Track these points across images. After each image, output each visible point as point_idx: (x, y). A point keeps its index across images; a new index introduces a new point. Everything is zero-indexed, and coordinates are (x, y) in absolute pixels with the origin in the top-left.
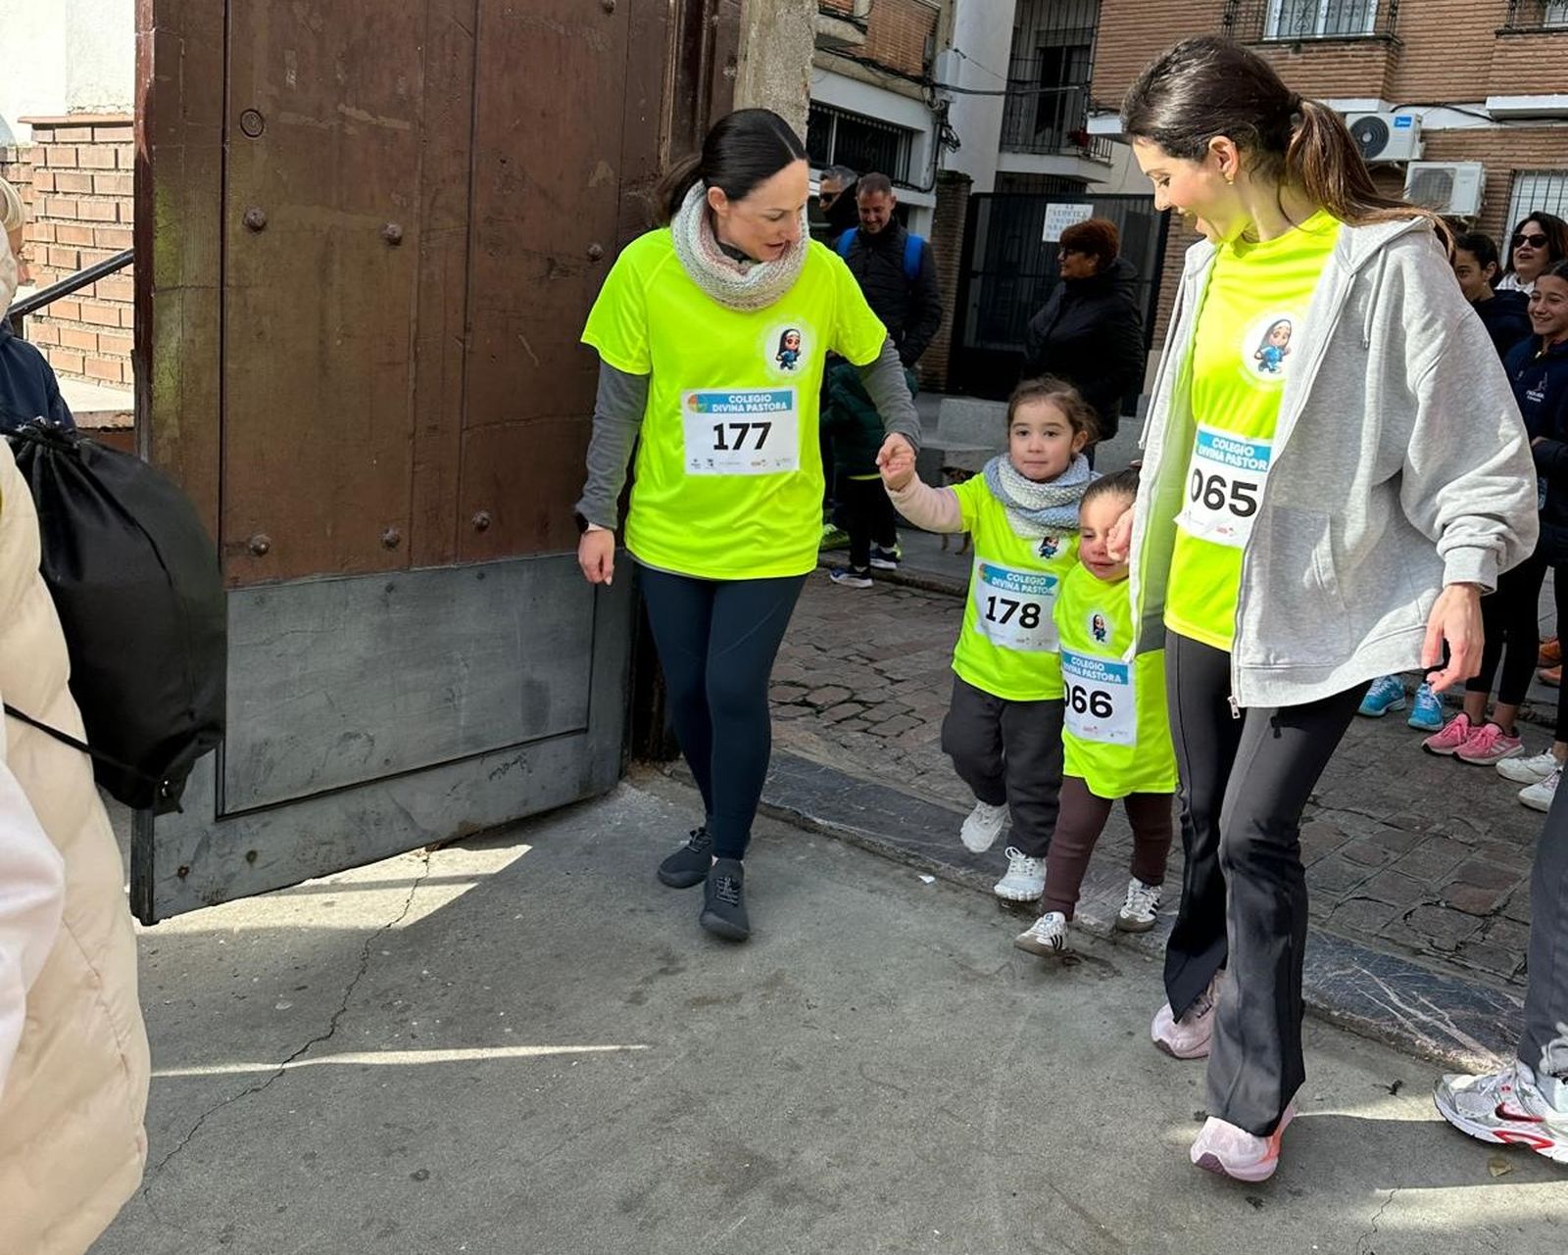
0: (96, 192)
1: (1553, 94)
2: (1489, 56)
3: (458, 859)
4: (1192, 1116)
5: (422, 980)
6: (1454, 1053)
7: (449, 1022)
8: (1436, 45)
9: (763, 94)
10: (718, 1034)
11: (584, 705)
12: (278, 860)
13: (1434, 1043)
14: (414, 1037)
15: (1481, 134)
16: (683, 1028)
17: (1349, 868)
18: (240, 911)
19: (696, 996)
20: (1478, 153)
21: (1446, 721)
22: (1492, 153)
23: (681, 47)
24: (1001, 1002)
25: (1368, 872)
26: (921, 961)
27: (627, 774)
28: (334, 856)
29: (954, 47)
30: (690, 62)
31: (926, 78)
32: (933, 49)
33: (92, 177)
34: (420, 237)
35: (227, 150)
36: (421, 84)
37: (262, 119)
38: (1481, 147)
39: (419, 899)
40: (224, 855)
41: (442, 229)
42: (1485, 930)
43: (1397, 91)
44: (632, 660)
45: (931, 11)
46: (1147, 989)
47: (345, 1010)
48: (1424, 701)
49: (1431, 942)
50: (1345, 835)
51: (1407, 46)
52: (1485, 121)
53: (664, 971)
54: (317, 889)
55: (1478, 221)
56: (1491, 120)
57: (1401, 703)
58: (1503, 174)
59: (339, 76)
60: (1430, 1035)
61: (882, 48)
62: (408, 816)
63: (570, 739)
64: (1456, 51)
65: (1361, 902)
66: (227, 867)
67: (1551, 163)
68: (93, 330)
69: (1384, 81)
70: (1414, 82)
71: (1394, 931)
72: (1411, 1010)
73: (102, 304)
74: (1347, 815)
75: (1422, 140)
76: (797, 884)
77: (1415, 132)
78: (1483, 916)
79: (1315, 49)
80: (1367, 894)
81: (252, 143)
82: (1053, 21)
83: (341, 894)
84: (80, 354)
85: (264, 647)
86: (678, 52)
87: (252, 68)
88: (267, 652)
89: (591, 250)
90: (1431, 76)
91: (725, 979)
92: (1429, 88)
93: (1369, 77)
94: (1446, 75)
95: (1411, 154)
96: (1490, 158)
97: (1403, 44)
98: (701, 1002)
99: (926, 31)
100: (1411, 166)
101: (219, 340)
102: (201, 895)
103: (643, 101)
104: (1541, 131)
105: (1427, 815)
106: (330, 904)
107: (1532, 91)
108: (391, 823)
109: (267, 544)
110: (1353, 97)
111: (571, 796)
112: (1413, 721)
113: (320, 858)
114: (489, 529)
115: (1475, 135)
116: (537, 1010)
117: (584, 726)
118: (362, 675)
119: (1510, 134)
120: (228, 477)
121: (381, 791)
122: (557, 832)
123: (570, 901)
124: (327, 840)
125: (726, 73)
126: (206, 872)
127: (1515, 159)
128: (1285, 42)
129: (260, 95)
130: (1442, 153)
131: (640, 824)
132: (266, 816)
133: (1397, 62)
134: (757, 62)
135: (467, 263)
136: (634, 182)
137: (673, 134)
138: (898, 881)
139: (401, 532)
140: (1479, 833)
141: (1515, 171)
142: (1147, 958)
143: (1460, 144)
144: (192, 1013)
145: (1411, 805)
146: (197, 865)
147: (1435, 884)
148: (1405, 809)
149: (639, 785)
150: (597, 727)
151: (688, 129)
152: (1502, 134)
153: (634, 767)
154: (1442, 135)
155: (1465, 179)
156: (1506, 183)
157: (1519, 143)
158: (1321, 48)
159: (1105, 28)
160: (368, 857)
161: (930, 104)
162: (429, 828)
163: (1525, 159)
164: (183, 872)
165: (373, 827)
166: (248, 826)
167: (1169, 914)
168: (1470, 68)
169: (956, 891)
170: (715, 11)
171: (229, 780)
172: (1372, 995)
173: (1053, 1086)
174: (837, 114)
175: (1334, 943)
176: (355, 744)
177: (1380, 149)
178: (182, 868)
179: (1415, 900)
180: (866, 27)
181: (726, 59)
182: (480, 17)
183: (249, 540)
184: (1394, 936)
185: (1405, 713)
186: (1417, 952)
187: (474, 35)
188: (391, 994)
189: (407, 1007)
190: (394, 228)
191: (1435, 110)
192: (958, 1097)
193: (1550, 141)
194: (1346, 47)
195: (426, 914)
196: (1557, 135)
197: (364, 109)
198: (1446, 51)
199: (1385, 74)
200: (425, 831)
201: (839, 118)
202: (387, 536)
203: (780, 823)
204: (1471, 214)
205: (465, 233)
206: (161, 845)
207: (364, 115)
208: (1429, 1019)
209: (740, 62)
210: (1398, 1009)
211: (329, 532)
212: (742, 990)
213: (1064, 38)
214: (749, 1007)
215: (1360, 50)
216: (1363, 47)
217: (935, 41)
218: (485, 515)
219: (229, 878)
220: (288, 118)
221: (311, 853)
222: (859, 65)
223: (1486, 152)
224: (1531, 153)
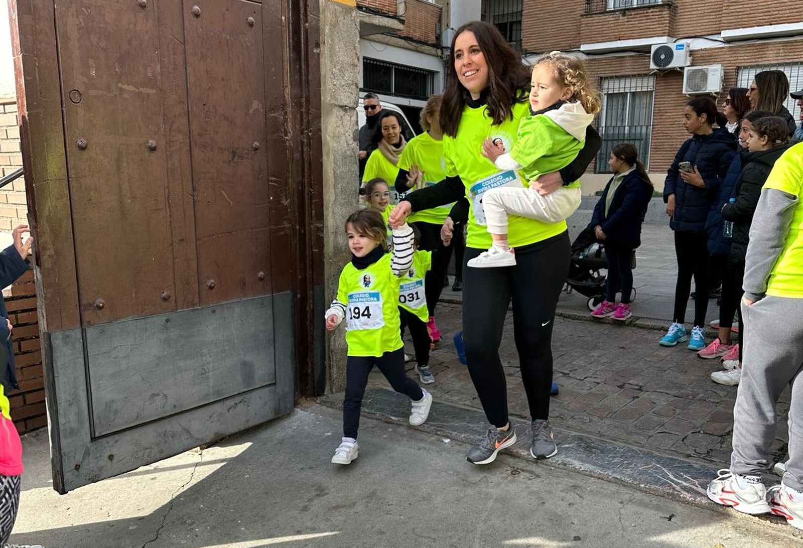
0: (9, 137)
1: (754, 26)
2: (720, 9)
3: (217, 452)
4: (572, 539)
5: (200, 510)
6: (699, 499)
7: (213, 528)
8: (693, 6)
9: (335, 61)
10: (345, 521)
11: (273, 372)
12: (124, 458)
13: (690, 495)
14: (197, 536)
15: (720, 50)
16: (327, 520)
17: (656, 418)
18: (110, 486)
19: (334, 505)
20: (719, 60)
21: (706, 345)
22: (727, 59)
23: (291, 40)
24: (481, 494)
25: (666, 420)
26: (442, 479)
27: (298, 404)
28: (152, 455)
29: (451, 27)
30: (296, 47)
31: (438, 45)
32: (441, 29)
33: (6, 130)
34: (165, 146)
35: (64, 111)
36: (159, 70)
37: (80, 95)
38: (721, 57)
39: (198, 472)
40: (97, 458)
41: (176, 141)
42: (722, 443)
43: (676, 32)
44: (295, 347)
45: (437, 9)
46: (552, 482)
47: (163, 527)
48: (695, 336)
49: (695, 451)
50: (654, 403)
51: (680, 8)
52: (720, 43)
53: (317, 495)
54: (147, 472)
55: (722, 94)
56: (724, 42)
57: (683, 339)
58: (732, 69)
59: (117, 70)
60: (688, 492)
61: (414, 31)
62: (188, 432)
63: (267, 389)
64: (703, 8)
65: (662, 434)
66: (99, 463)
67: (756, 62)
68: (14, 207)
69: (669, 27)
70: (685, 26)
71: (677, 446)
72: (680, 481)
73: (17, 193)
74: (656, 394)
75: (690, 55)
76: (383, 449)
77: (687, 52)
78: (721, 436)
79: (633, 13)
80: (664, 430)
81: (76, 106)
82: (501, 9)
83: (159, 474)
84: (9, 220)
85: (107, 355)
86: (289, 43)
87: (72, 69)
88: (109, 356)
89: (254, 145)
90: (692, 22)
91: (348, 496)
92: (691, 29)
93: (661, 26)
94: (700, 21)
95: (685, 64)
96: (725, 62)
97: (677, 7)
98: (336, 507)
99: (436, 20)
100: (686, 70)
101: (69, 205)
102: (87, 478)
103: (273, 69)
104: (749, 46)
105: (695, 390)
106: (155, 478)
107: (744, 26)
108: (180, 436)
109: (103, 304)
110: (654, 37)
111: (271, 416)
112: (690, 346)
113: (146, 455)
114: (215, 287)
115: (717, 51)
116: (257, 518)
117: (273, 382)
118: (158, 365)
119: (734, 49)
120: (80, 272)
121: (174, 420)
122: (265, 435)
123: (272, 467)
124: (148, 447)
125: (315, 51)
126: (90, 466)
127: (738, 61)
128: (618, 11)
129: (78, 81)
130: (701, 61)
131: (306, 427)
132: (117, 437)
133: (675, 16)
134: (330, 45)
135: (191, 156)
136: (272, 110)
137: (291, 84)
138: (432, 443)
139: (171, 292)
140: (721, 397)
141: (738, 67)
142: (552, 468)
143: (709, 56)
144: (88, 534)
145: (688, 386)
146: (84, 463)
147: (698, 423)
148: (685, 388)
149: (305, 409)
150: (280, 381)
151: (298, 82)
152: (730, 49)
153: (303, 400)
154: (700, 52)
155: (713, 73)
156: (734, 74)
157: (739, 53)
158: (636, 12)
159: (526, 11)
160: (171, 454)
161: (441, 57)
162: (199, 437)
163: (743, 61)
164: (77, 467)
165: (171, 439)
166: (108, 443)
167: (563, 446)
168: (711, 17)
169: (460, 445)
170: (306, 21)
171: (96, 421)
172: (661, 476)
173: (506, 530)
174: (394, 66)
175: (643, 454)
176: (159, 398)
177: (669, 62)
178: (77, 465)
179: (688, 431)
180: (404, 21)
181: (314, 45)
182: (186, 35)
183: (94, 303)
184: (678, 449)
185: (687, 343)
186: (689, 456)
187: (184, 44)
188: (185, 518)
189: (193, 523)
190: (152, 143)
191: (696, 40)
192: (460, 540)
193: (755, 51)
194: (648, 11)
195: (201, 479)
196: (758, 47)
197: (132, 85)
198: (699, 9)
199: (669, 23)
200: (197, 439)
201: (395, 69)
202: (164, 295)
203: (375, 421)
204: (718, 91)
205: (189, 142)
206: (65, 455)
207: (131, 88)
208: (688, 484)
209: (322, 45)
210: (673, 481)
211: (134, 295)
212: (356, 500)
213: (508, 18)
214: (359, 508)
215: (656, 12)
216: (657, 10)
217: (441, 26)
218: (212, 281)
219: (101, 469)
220: (93, 92)
221: (140, 454)
222: (403, 40)
223: (723, 59)
224: (746, 58)
